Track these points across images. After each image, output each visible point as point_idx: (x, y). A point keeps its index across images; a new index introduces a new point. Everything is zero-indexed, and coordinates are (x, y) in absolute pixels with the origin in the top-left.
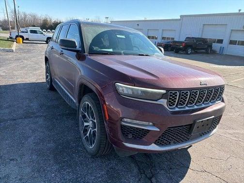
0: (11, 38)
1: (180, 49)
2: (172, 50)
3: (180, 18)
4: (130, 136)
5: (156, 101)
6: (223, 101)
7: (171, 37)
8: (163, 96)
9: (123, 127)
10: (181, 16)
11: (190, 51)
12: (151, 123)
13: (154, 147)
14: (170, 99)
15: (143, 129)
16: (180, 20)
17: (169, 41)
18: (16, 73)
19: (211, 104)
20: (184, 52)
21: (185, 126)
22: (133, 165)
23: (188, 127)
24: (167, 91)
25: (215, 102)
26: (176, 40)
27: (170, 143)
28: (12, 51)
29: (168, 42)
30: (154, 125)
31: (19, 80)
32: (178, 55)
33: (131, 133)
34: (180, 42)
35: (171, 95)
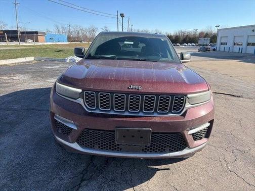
4: (60, 131)
13: (76, 146)
14: (86, 99)
19: (156, 114)
23: (112, 133)
24: (82, 90)
25: (167, 113)
30: (74, 124)
33: (60, 128)
35: (86, 95)
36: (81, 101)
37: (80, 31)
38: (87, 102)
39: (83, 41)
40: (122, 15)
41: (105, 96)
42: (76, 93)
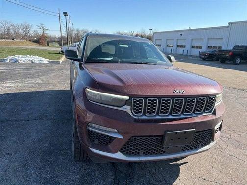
0: (62, 51)
1: (227, 59)
2: (217, 60)
3: (228, 25)
4: (96, 142)
5: (120, 107)
6: (214, 113)
7: (218, 46)
8: (127, 102)
9: (89, 132)
10: (229, 23)
11: (238, 61)
12: (116, 130)
13: (119, 156)
14: (134, 105)
15: (108, 136)
16: (228, 27)
17: (214, 50)
18: (51, 81)
19: (194, 115)
20: (232, 62)
21: (155, 136)
22: (110, 174)
23: (159, 137)
24: (130, 97)
25: (202, 113)
26: (223, 49)
27: (138, 153)
28: (59, 63)
29: (213, 52)
30: (119, 132)
31: (50, 87)
32: (223, 65)
33: (97, 138)
34: (228, 51)
35: (134, 102)
36: (127, 108)
37: (11, 28)
38: (134, 109)
39: (15, 38)
40: (65, 14)
41: (152, 101)
42: (122, 100)
